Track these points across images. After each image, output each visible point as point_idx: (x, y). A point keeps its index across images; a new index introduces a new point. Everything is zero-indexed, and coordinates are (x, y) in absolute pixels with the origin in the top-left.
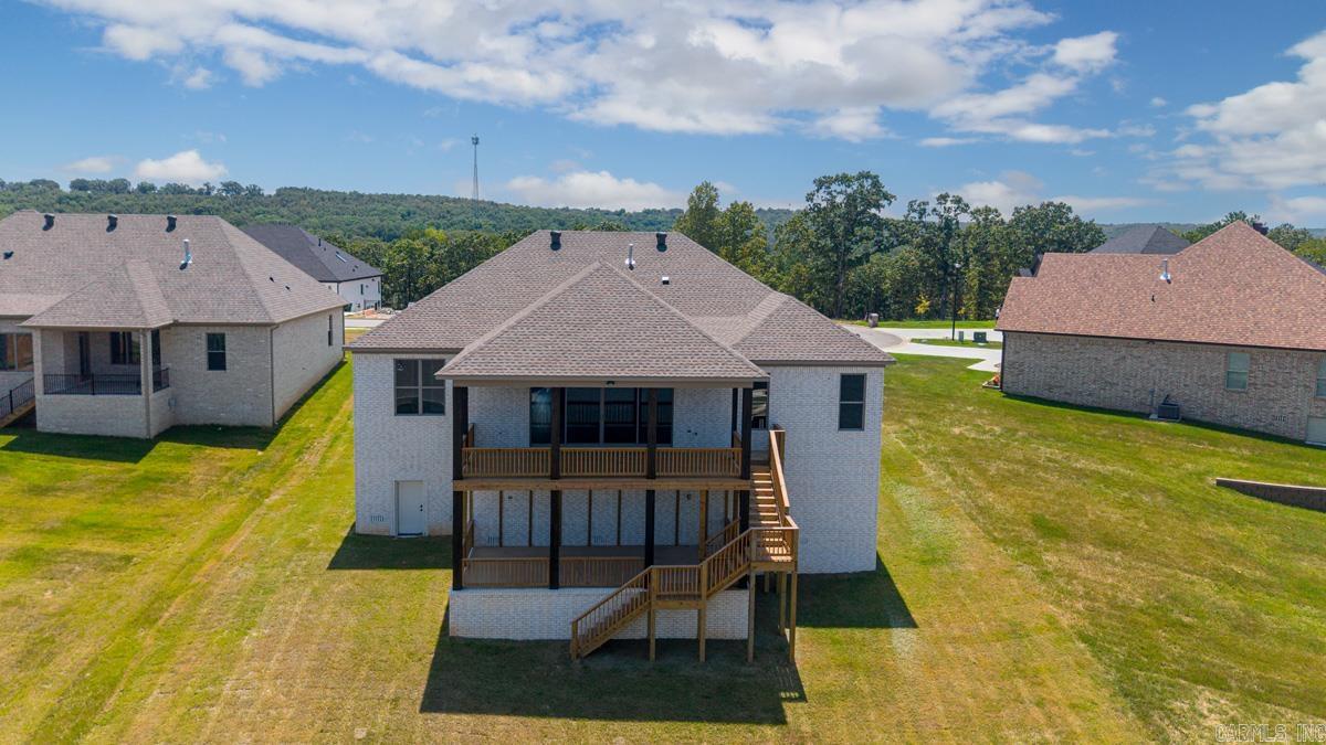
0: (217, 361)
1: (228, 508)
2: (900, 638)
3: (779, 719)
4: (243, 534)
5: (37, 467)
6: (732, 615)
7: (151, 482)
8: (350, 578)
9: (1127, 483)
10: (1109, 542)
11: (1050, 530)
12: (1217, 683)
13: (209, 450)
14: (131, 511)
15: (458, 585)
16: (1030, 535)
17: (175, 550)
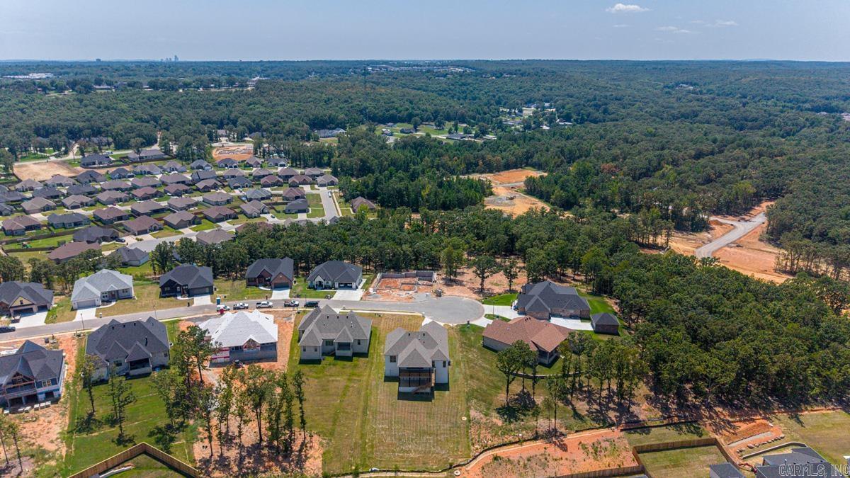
0: (359, 343)
1: (368, 371)
2: (447, 392)
3: (431, 401)
4: (372, 376)
5: (340, 363)
6: (428, 390)
7: (355, 366)
8: (387, 383)
9: (487, 369)
10: (478, 380)
11: (472, 377)
12: (476, 399)
13: (361, 359)
14: (356, 371)
15: (399, 386)
16: (469, 378)
17: (365, 378)
